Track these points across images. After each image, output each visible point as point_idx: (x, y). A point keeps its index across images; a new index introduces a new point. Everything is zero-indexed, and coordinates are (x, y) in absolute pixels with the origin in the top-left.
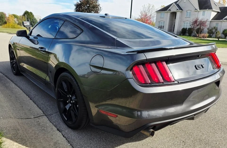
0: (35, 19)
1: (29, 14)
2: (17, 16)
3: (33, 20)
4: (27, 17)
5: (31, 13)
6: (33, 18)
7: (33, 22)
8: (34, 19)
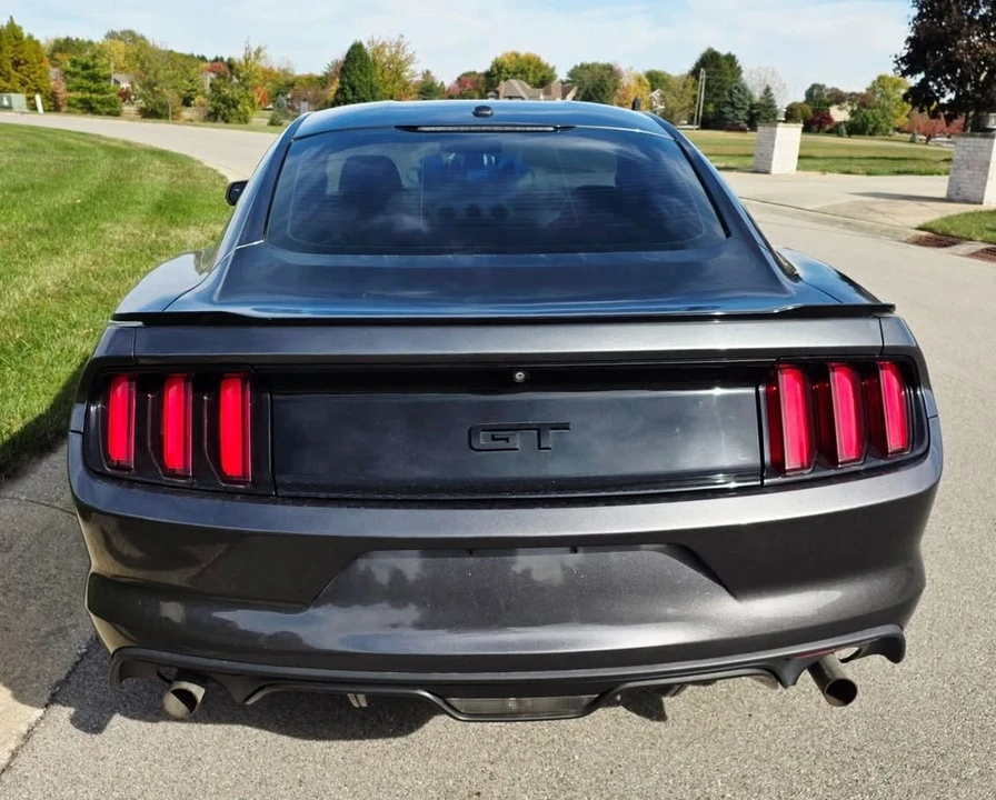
0: (743, 90)
1: (717, 67)
2: (669, 76)
3: (731, 94)
4: (707, 80)
5: (731, 59)
6: (734, 85)
7: (732, 104)
8: (736, 88)
